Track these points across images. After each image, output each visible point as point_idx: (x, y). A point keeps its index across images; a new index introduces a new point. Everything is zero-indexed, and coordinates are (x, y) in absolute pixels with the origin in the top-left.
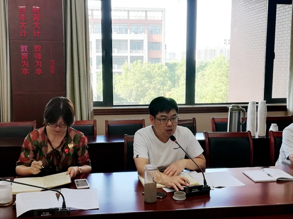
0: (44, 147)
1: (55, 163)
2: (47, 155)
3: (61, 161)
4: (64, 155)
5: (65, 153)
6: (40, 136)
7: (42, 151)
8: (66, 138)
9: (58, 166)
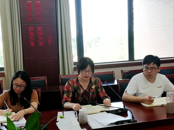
0: (79, 90)
1: (87, 100)
2: (82, 94)
3: (90, 97)
4: (91, 94)
5: (91, 92)
6: (75, 83)
7: (78, 92)
8: (90, 83)
9: (89, 101)
